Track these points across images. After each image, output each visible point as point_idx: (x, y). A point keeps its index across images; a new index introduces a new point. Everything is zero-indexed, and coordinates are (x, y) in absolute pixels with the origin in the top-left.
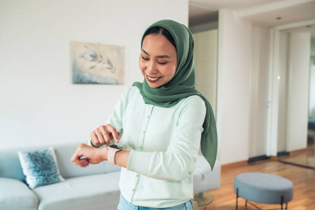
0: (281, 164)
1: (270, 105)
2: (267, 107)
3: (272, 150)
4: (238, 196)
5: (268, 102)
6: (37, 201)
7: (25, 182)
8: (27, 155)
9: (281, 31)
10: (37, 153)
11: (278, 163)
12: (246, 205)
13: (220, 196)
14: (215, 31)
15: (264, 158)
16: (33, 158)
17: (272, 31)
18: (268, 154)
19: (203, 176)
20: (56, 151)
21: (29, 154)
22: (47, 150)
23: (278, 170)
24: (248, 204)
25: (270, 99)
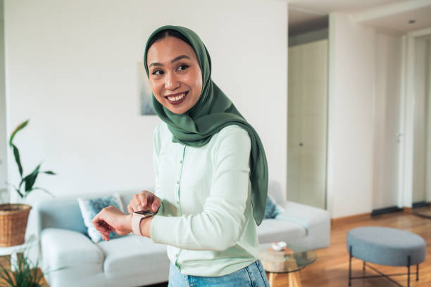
0: (419, 219)
1: (401, 138)
2: (398, 141)
3: (405, 199)
4: (351, 256)
5: (400, 135)
6: (102, 256)
7: (86, 234)
8: (88, 202)
9: (417, 38)
10: (100, 200)
11: (414, 218)
12: (364, 269)
13: (331, 257)
14: (323, 43)
15: (394, 211)
16: (96, 206)
17: (404, 38)
18: (400, 205)
19: (307, 231)
20: (122, 199)
21: (91, 201)
22: (111, 197)
23: (413, 227)
24: (367, 268)
25: (402, 131)
